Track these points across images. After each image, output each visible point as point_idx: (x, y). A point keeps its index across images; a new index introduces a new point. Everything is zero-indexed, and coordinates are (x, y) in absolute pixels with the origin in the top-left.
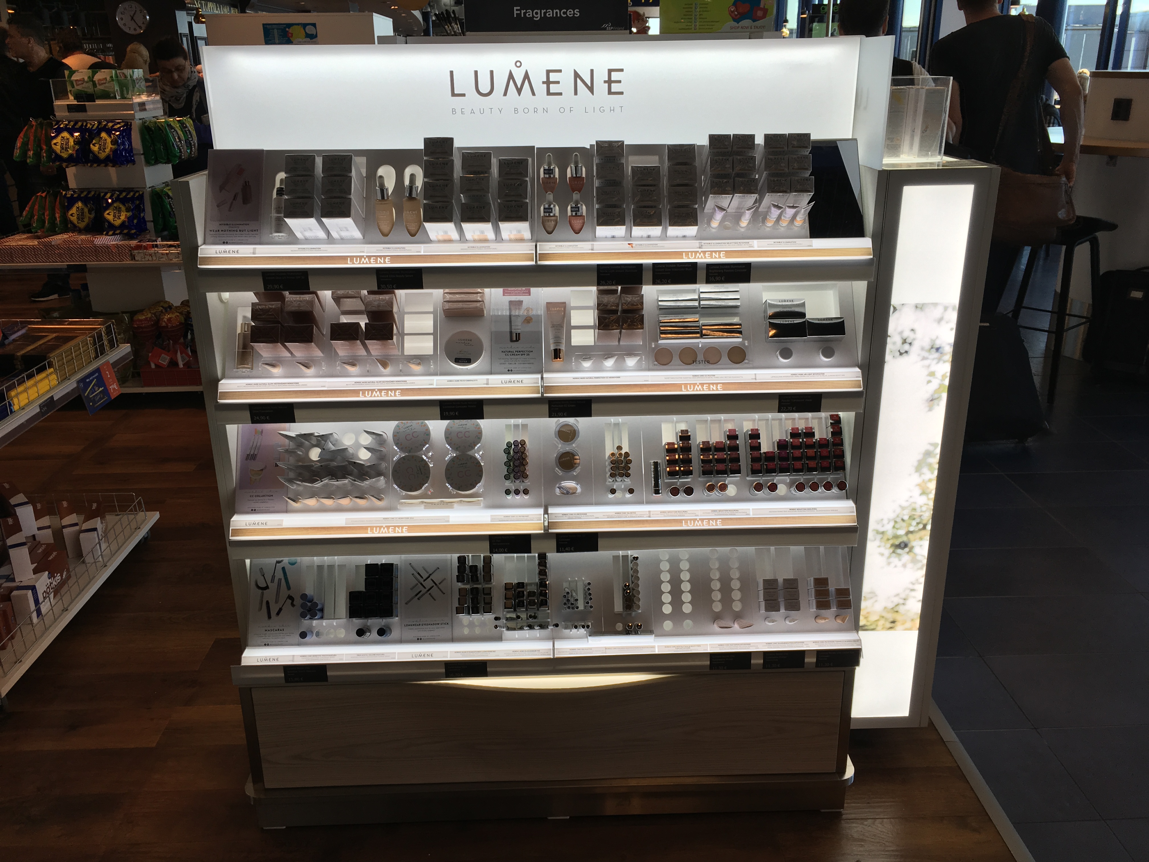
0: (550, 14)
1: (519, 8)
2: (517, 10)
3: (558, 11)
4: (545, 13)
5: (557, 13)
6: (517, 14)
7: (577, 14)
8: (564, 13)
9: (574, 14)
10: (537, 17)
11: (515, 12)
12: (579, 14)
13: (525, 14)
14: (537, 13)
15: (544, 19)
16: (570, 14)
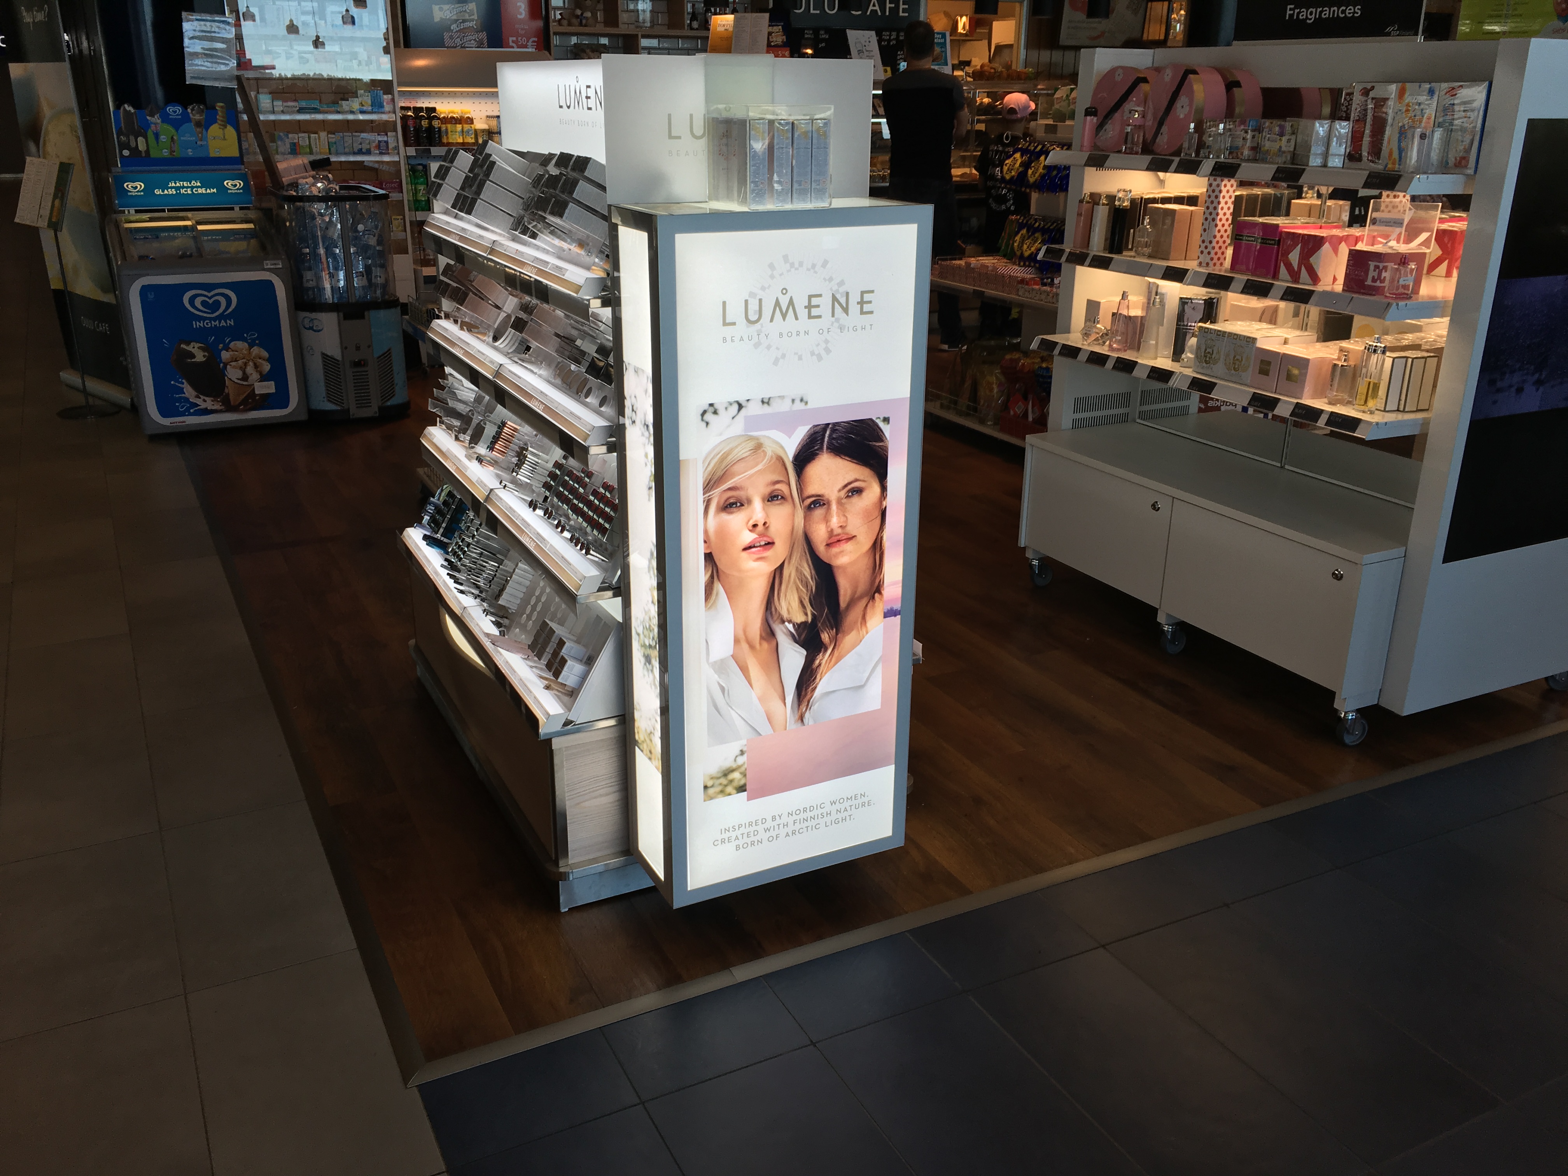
0: (1327, 13)
1: (1292, 6)
2: (1290, 9)
3: (1336, 8)
4: (1321, 12)
5: (1334, 11)
6: (1289, 14)
7: (1357, 13)
8: (1343, 12)
9: (1355, 12)
10: (1311, 19)
11: (1289, 12)
12: (1359, 12)
13: (1299, 13)
14: (1311, 13)
15: (1319, 20)
16: (1349, 13)
